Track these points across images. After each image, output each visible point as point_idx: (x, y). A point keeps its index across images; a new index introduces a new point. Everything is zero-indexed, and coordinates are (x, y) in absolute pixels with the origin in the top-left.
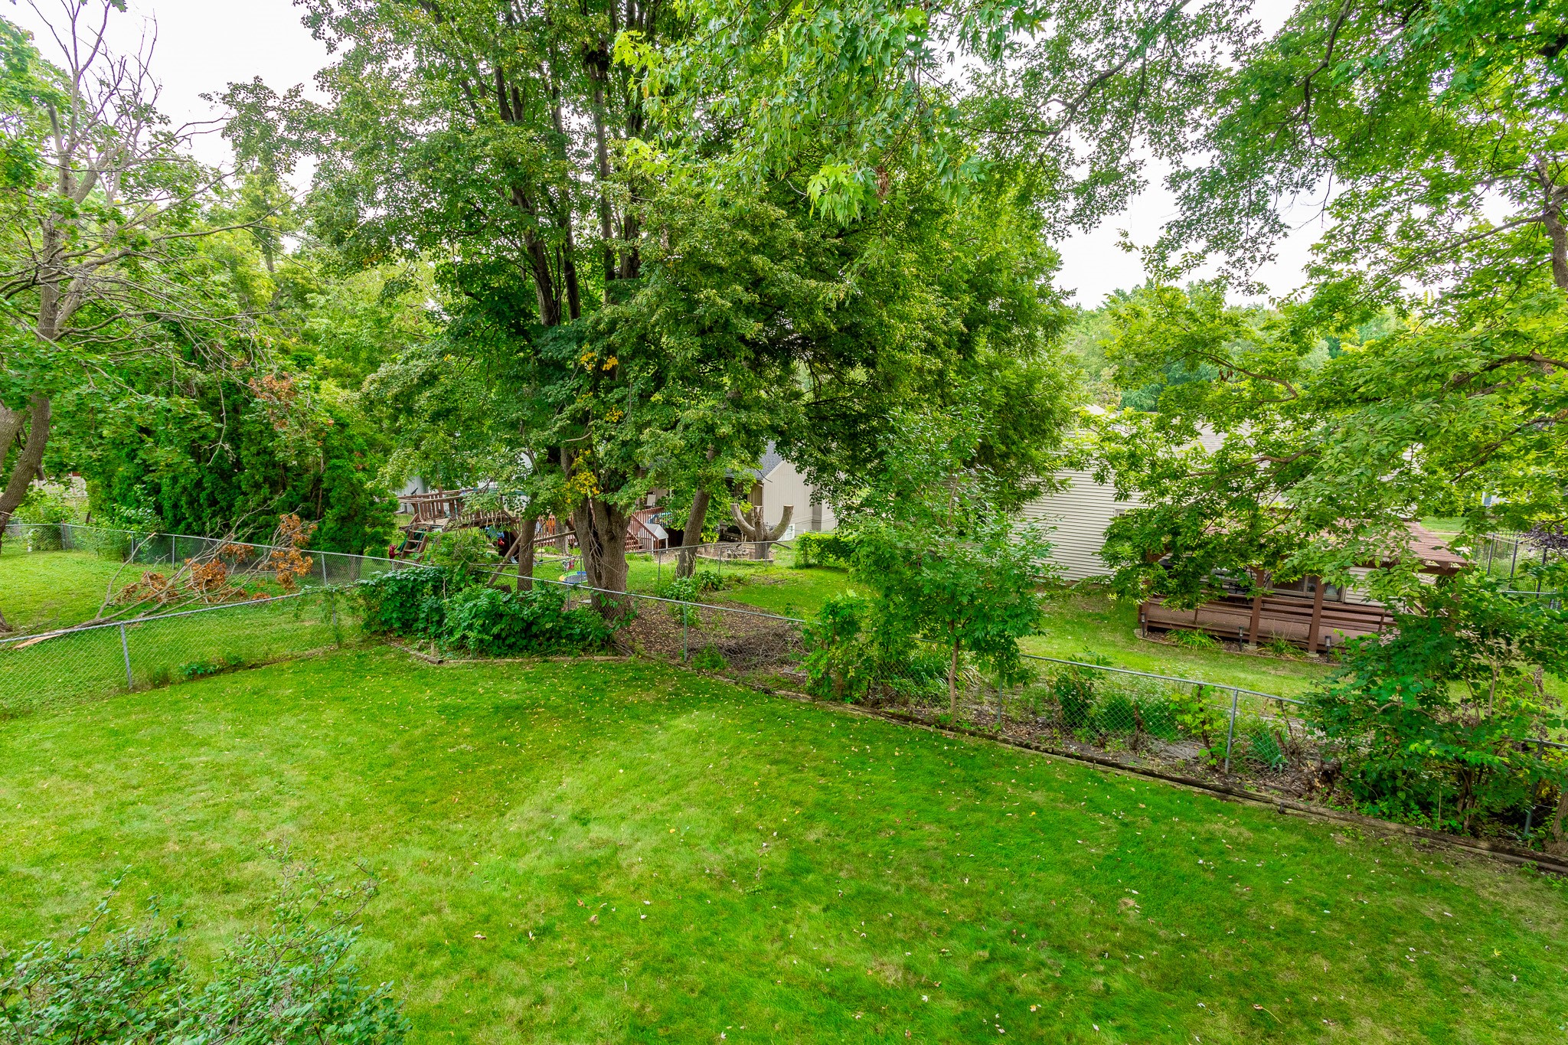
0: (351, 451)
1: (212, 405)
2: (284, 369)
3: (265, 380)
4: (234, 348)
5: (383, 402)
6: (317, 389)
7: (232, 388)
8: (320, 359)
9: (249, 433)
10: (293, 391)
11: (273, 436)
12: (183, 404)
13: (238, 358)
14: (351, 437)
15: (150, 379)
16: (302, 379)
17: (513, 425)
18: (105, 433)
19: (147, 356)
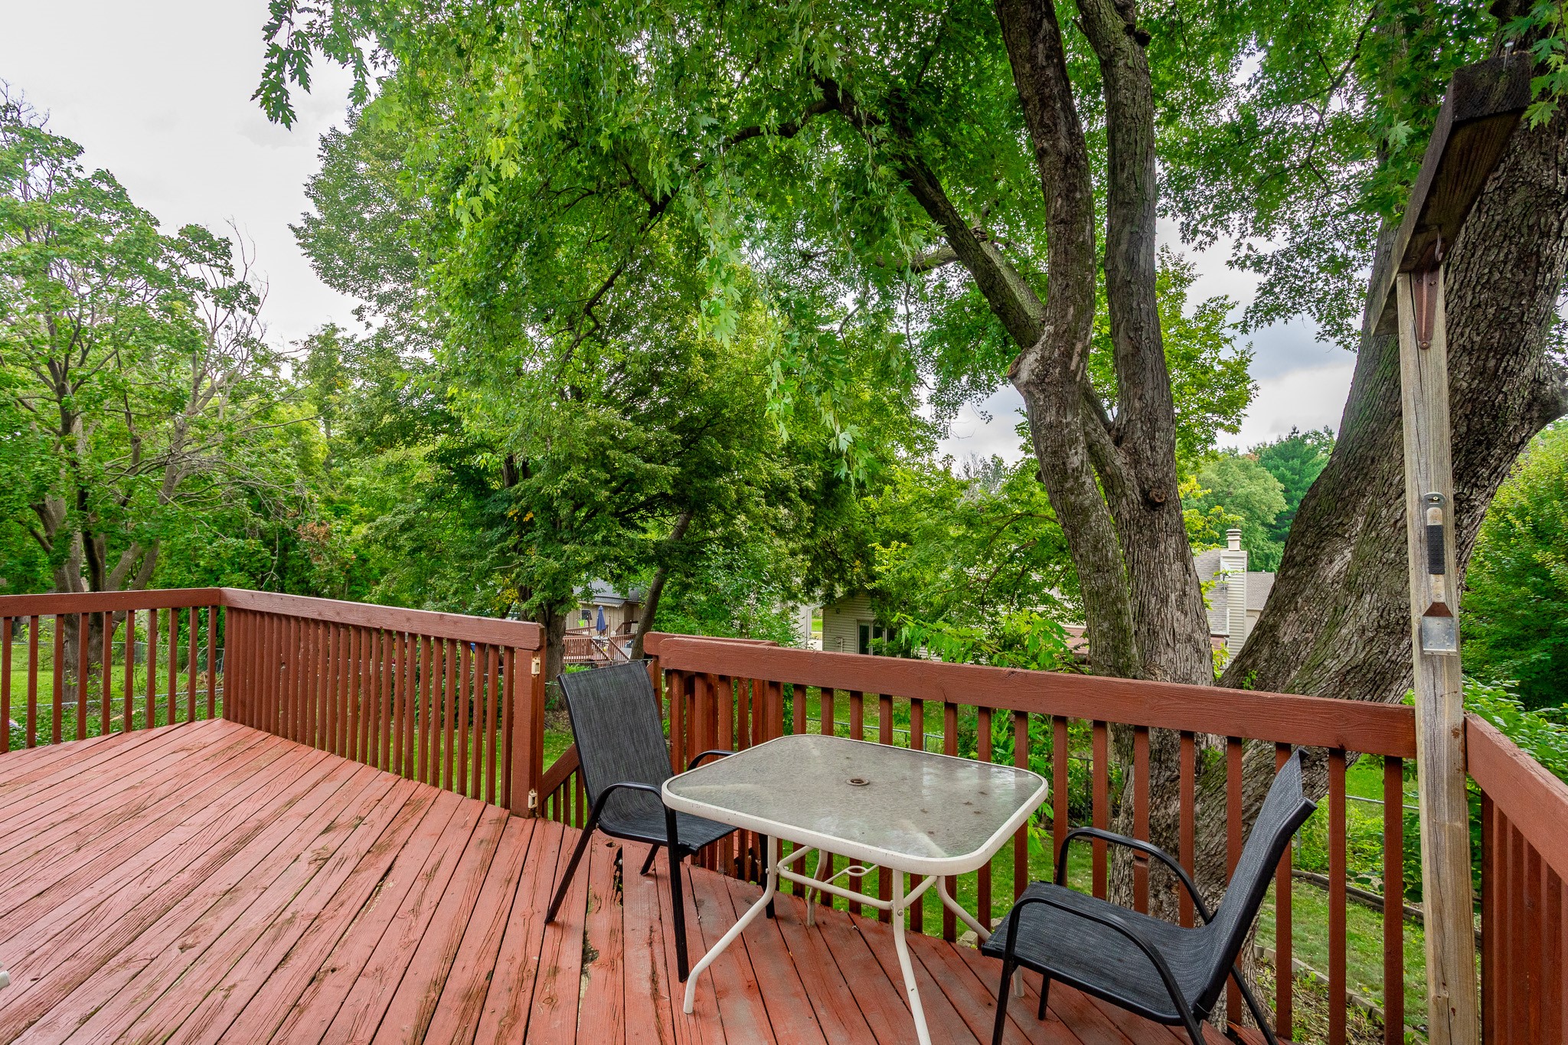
0: (368, 580)
1: (269, 543)
2: (323, 518)
3: (309, 526)
4: (290, 503)
5: (376, 541)
6: (348, 533)
7: (285, 532)
8: (357, 509)
9: (293, 566)
10: (328, 535)
11: (311, 567)
12: (254, 543)
13: (292, 510)
14: (370, 570)
15: (227, 525)
16: (337, 525)
17: (463, 557)
18: (202, 563)
19: (227, 508)
